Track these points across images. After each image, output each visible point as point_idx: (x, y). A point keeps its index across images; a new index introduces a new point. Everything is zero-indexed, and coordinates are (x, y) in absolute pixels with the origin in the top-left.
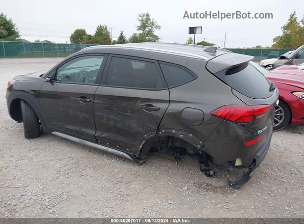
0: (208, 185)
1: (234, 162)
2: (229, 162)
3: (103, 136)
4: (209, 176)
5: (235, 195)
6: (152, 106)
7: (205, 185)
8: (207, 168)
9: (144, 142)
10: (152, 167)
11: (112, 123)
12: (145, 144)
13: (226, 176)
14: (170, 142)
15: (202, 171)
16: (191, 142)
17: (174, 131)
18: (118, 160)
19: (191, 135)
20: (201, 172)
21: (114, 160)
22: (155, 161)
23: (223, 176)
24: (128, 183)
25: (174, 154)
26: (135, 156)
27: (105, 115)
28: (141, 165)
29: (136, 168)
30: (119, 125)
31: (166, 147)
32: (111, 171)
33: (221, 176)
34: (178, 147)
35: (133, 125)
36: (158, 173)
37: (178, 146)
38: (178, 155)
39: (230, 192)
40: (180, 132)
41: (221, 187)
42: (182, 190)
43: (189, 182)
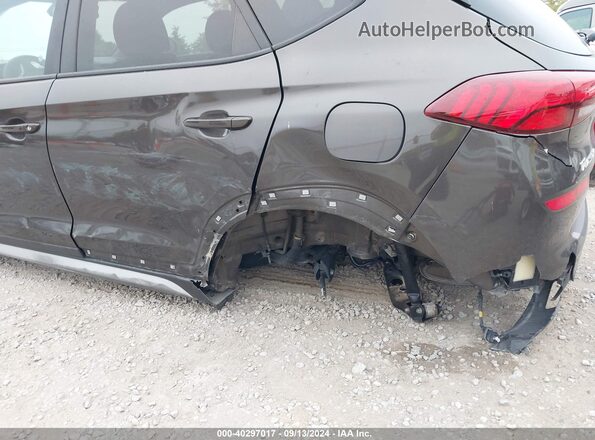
0: (426, 349)
1: (512, 270)
2: (495, 272)
3: (94, 234)
4: (424, 318)
5: (518, 373)
6: (226, 115)
7: (416, 350)
8: (414, 297)
9: (216, 240)
10: (252, 309)
11: (110, 190)
12: (220, 245)
13: (470, 314)
14: (298, 231)
15: (399, 305)
16: (363, 222)
17: (305, 192)
18: (153, 300)
19: (362, 197)
20: (395, 310)
21: (140, 303)
22: (260, 292)
23: (462, 315)
24: (179, 370)
25: (312, 265)
26: (198, 284)
27: (86, 168)
28: (220, 307)
29: (204, 320)
30: (134, 196)
31: (288, 249)
32: (127, 336)
33: (455, 315)
34: (324, 246)
35: (176, 187)
36: (271, 327)
37: (322, 241)
38: (323, 267)
39: (501, 364)
40: (327, 194)
41: (467, 351)
42: (349, 377)
43: (367, 345)
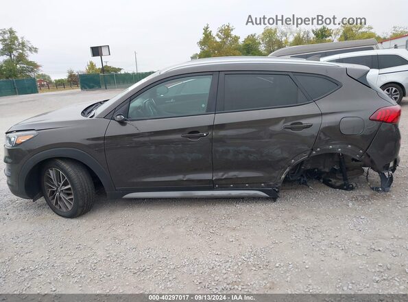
4: (352, 189)
6: (301, 124)
11: (241, 156)
12: (289, 171)
16: (349, 154)
17: (331, 147)
19: (349, 146)
26: (275, 190)
27: (231, 148)
30: (253, 157)
35: (276, 151)
40: (338, 146)
